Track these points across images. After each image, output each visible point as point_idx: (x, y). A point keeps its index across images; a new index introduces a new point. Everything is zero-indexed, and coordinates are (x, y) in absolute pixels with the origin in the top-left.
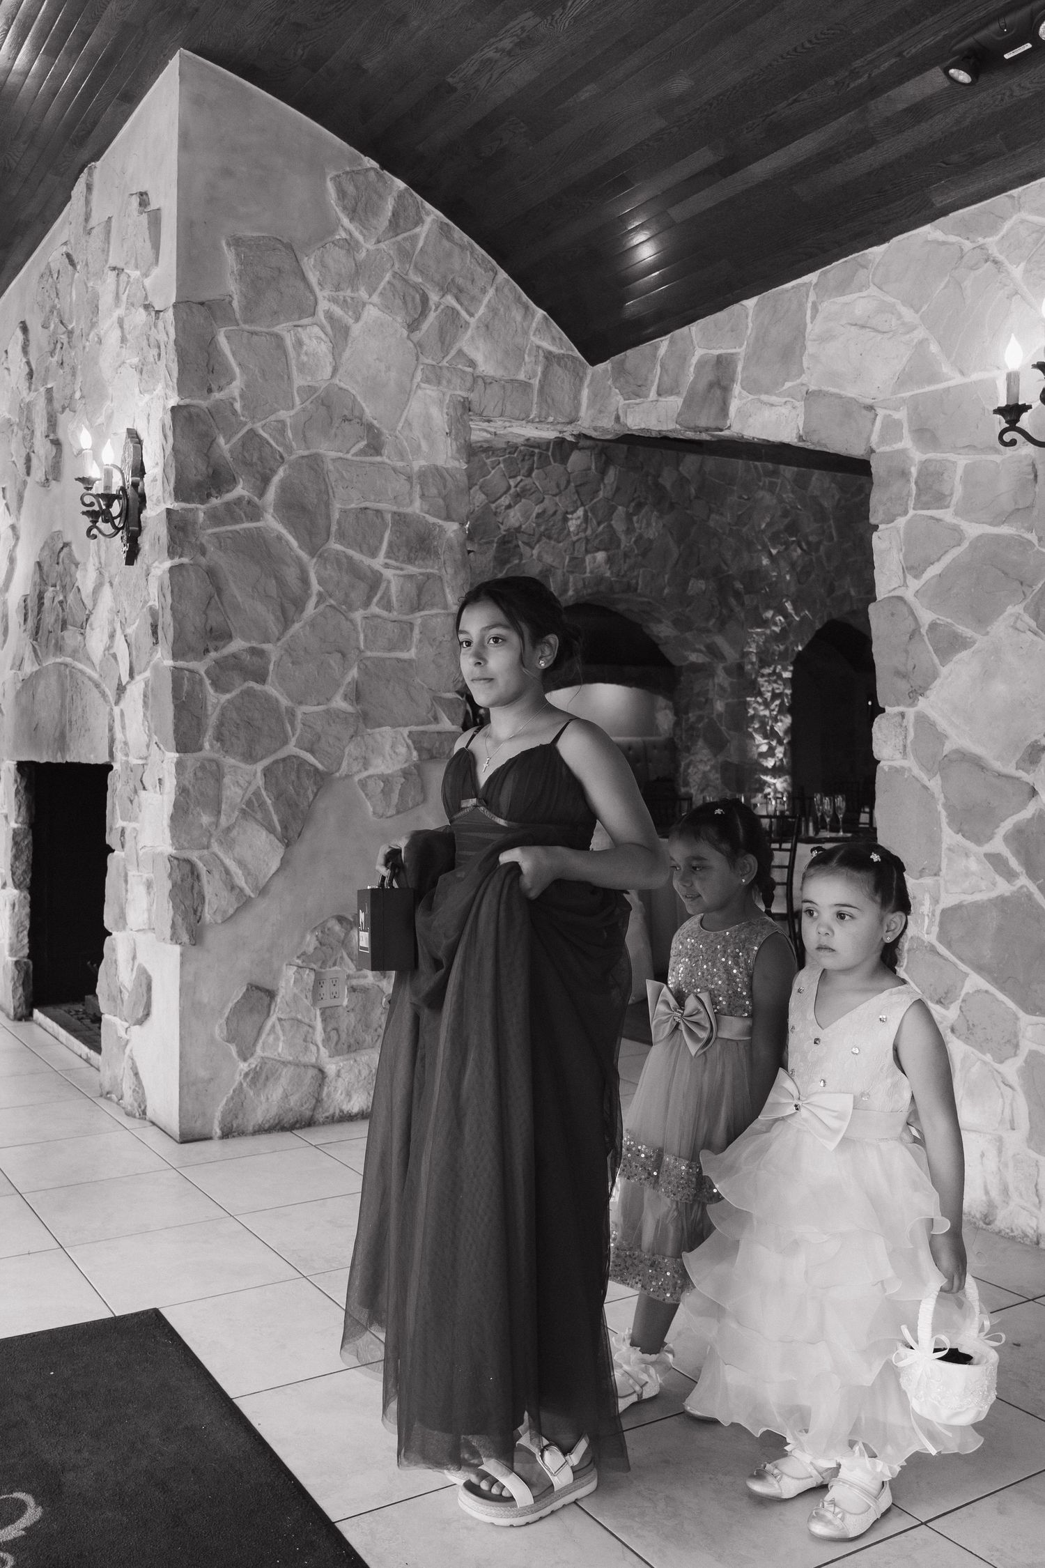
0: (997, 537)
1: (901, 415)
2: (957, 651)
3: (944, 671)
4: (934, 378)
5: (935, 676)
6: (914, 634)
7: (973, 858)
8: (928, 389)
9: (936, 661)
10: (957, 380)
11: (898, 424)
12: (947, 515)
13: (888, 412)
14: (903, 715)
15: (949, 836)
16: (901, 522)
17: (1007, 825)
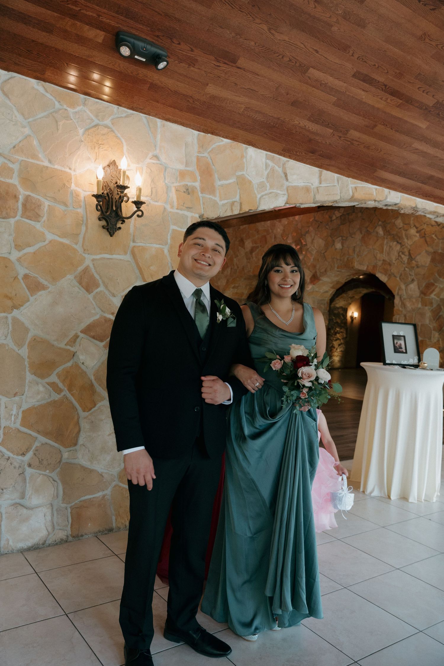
0: (62, 243)
1: (15, 167)
2: (39, 290)
3: (32, 299)
4: (34, 156)
5: (28, 300)
6: (16, 278)
7: (40, 385)
8: (30, 160)
9: (28, 293)
10: (46, 163)
11: (12, 170)
12: (38, 226)
13: (6, 161)
14: (7, 317)
15: (29, 377)
16: (12, 221)
17: (60, 369)
